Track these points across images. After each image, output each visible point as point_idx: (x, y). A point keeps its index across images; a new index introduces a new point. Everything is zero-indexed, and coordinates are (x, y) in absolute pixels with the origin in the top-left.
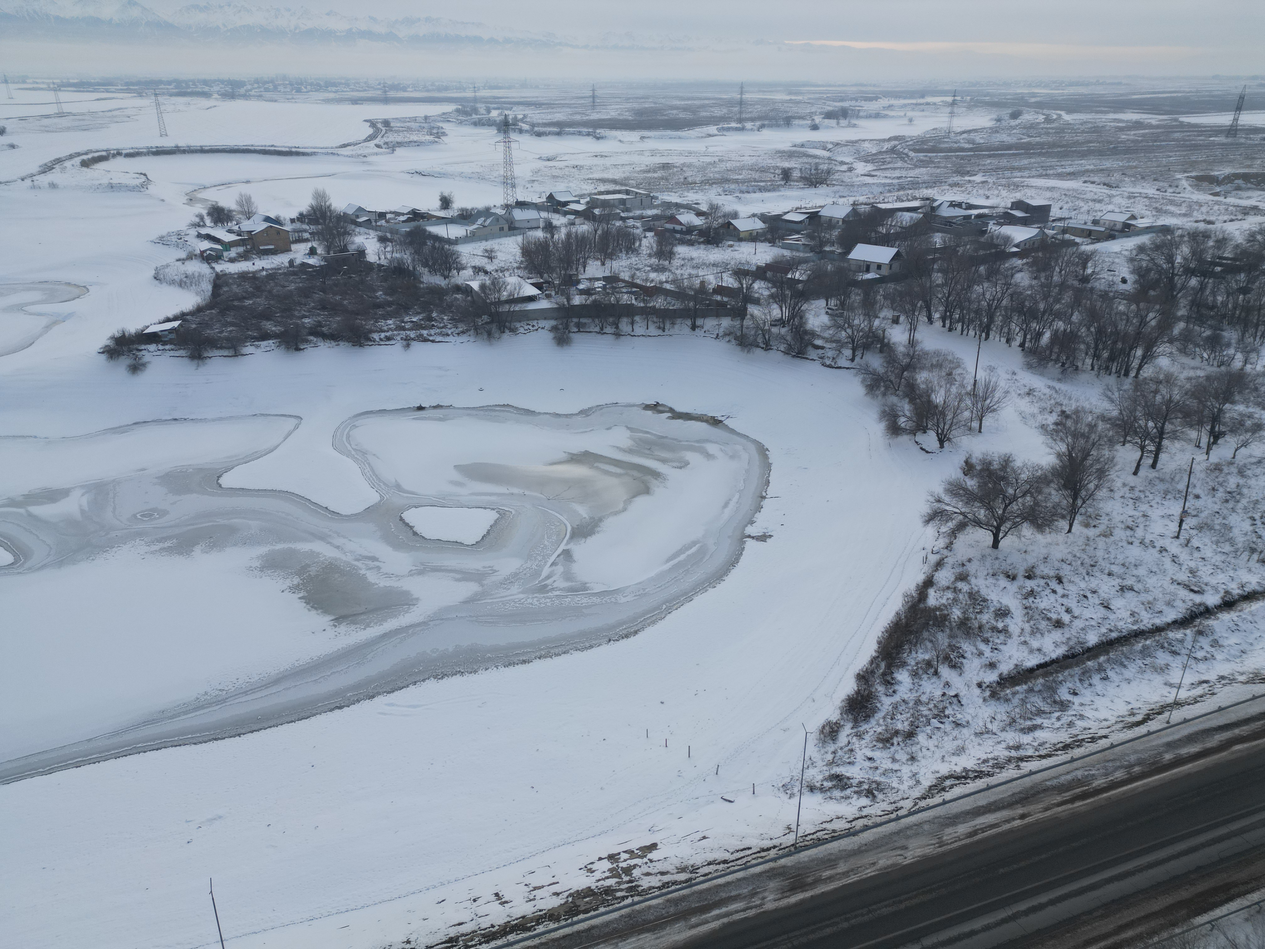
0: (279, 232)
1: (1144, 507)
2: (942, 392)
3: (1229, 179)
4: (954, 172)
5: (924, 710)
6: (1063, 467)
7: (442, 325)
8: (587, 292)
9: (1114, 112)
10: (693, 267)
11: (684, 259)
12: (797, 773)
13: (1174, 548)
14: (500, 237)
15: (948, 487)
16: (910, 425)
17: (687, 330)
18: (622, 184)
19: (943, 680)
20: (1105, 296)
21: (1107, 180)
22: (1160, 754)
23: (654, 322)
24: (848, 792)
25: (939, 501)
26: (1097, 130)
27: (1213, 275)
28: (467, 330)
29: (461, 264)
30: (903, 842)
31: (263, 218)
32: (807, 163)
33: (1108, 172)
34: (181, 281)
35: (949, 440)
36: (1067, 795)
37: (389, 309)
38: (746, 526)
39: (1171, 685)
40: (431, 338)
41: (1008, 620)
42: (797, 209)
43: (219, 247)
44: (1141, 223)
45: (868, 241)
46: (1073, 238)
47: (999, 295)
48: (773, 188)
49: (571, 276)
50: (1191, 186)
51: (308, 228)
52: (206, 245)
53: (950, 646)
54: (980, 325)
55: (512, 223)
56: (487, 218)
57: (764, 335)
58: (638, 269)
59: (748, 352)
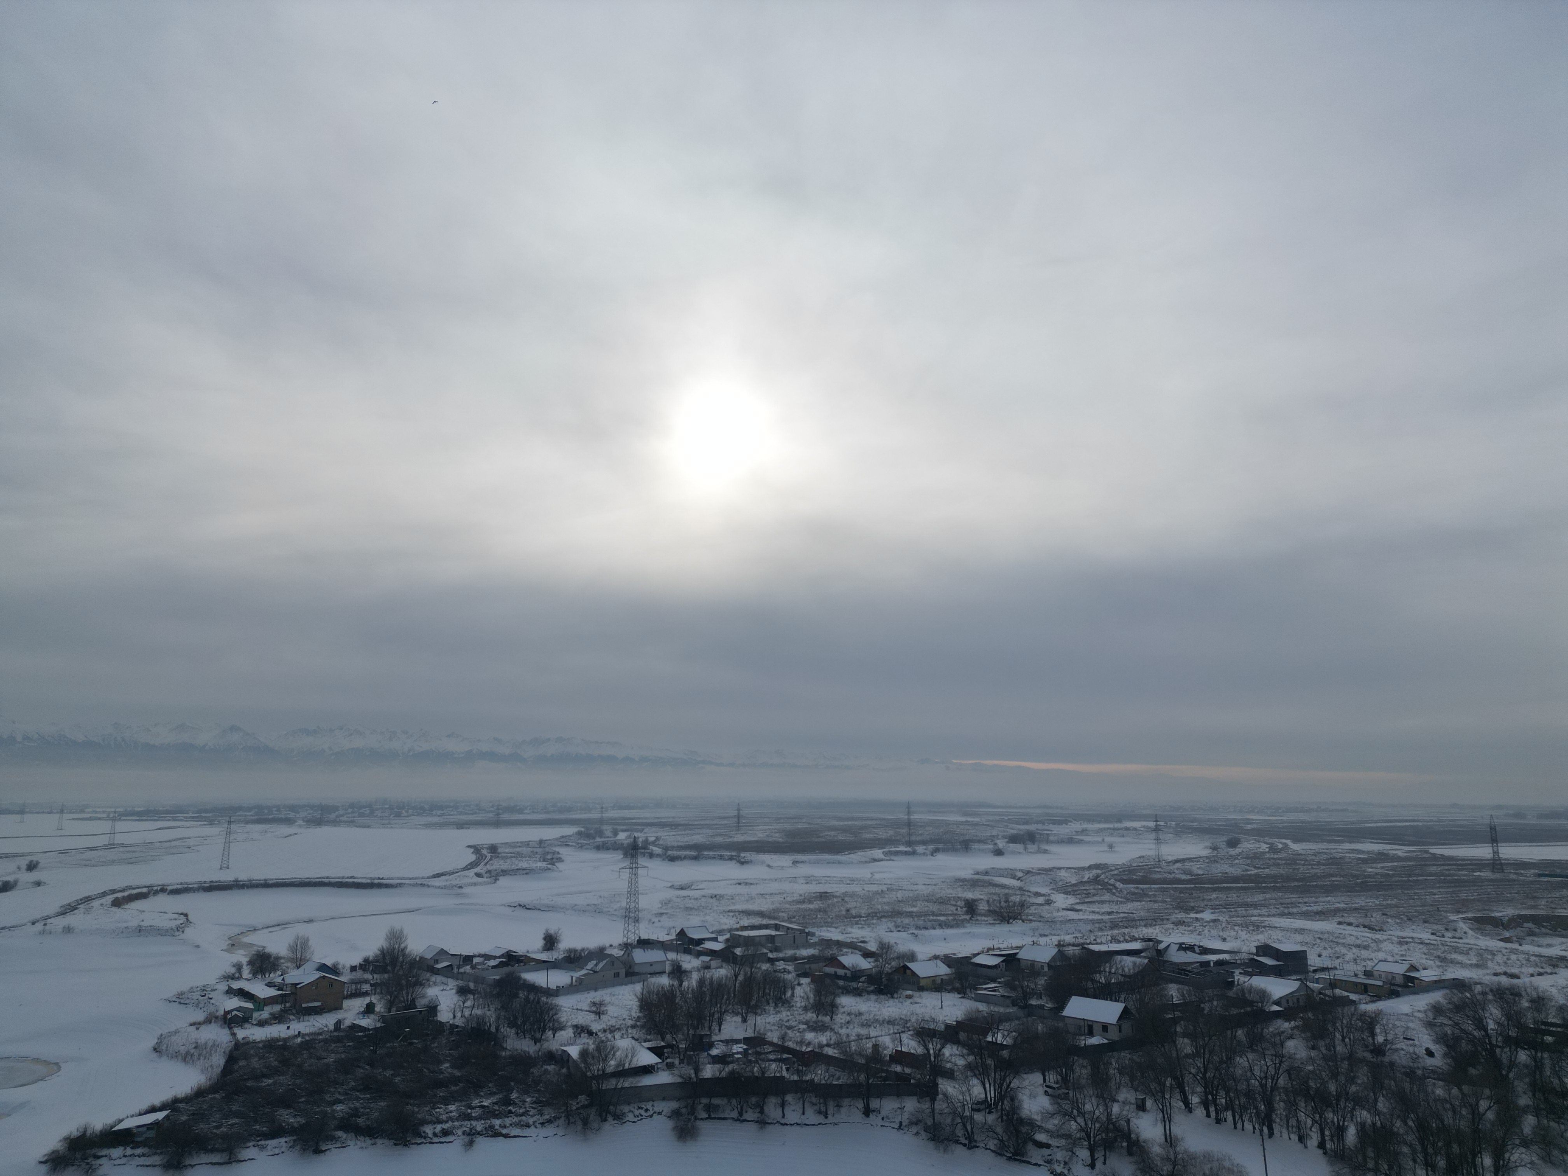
0: (332, 983)
3: (1516, 922)
4: (1176, 908)
7: (521, 1111)
8: (721, 1060)
9: (1350, 842)
10: (863, 1025)
11: (849, 1014)
14: (613, 985)
17: (858, 1116)
18: (770, 918)
20: (1411, 1074)
21: (1367, 922)
23: (814, 1104)
26: (1334, 861)
27: (1545, 1047)
28: (556, 1118)
29: (559, 1023)
31: (316, 966)
32: (994, 894)
33: (1365, 911)
34: (188, 1053)
37: (454, 1088)
40: (504, 1131)
42: (989, 949)
43: (250, 1005)
44: (1428, 975)
45: (1085, 994)
46: (1346, 994)
47: (1272, 1071)
48: (957, 924)
49: (701, 1037)
50: (1471, 929)
51: (370, 977)
52: (234, 1003)
54: (1258, 1114)
55: (630, 967)
56: (600, 961)
57: (965, 1126)
58: (789, 1028)
59: (945, 1150)
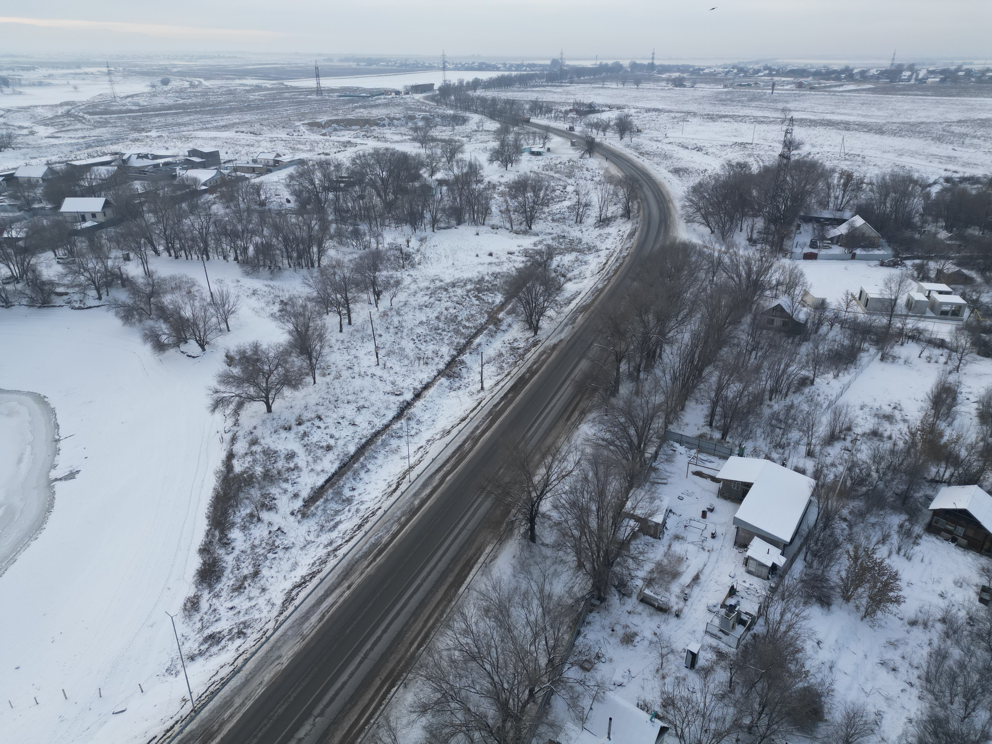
1: (353, 352)
2: (188, 308)
3: (329, 123)
4: (132, 130)
5: (260, 551)
6: (296, 340)
9: (239, 79)
12: (175, 654)
13: (378, 372)
15: (219, 379)
16: (171, 340)
19: (266, 522)
20: (279, 213)
21: (251, 130)
22: (412, 503)
24: (223, 643)
25: (217, 392)
26: (230, 92)
27: (340, 189)
30: (277, 654)
33: (250, 123)
35: (207, 343)
36: (370, 558)
38: (49, 471)
39: (404, 458)
41: (296, 460)
44: (286, 159)
45: (74, 195)
46: (243, 174)
47: (205, 224)
50: (307, 130)
53: (262, 495)
54: (199, 249)
